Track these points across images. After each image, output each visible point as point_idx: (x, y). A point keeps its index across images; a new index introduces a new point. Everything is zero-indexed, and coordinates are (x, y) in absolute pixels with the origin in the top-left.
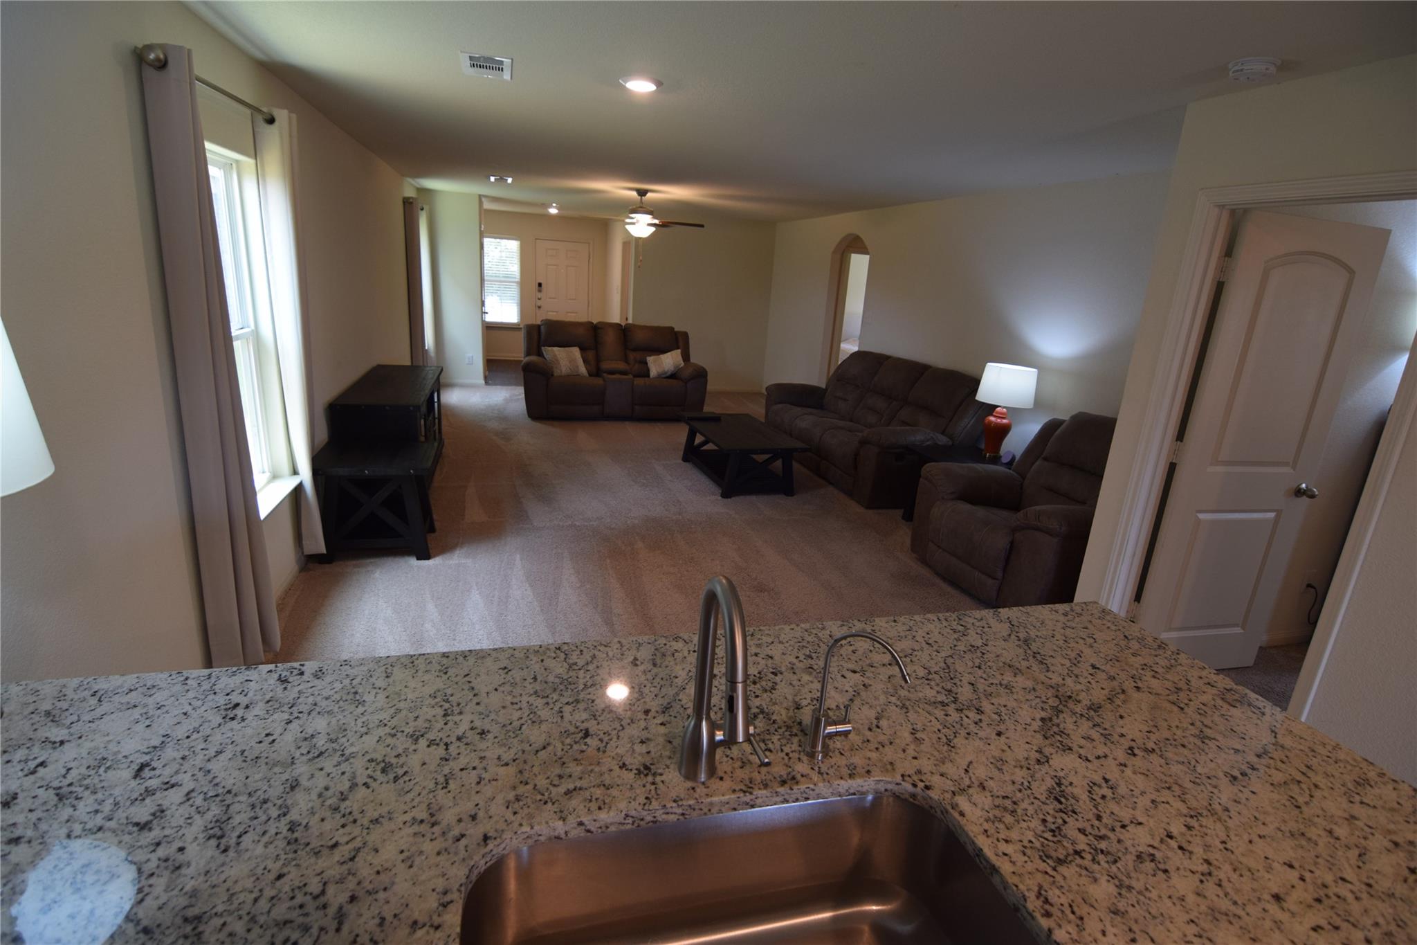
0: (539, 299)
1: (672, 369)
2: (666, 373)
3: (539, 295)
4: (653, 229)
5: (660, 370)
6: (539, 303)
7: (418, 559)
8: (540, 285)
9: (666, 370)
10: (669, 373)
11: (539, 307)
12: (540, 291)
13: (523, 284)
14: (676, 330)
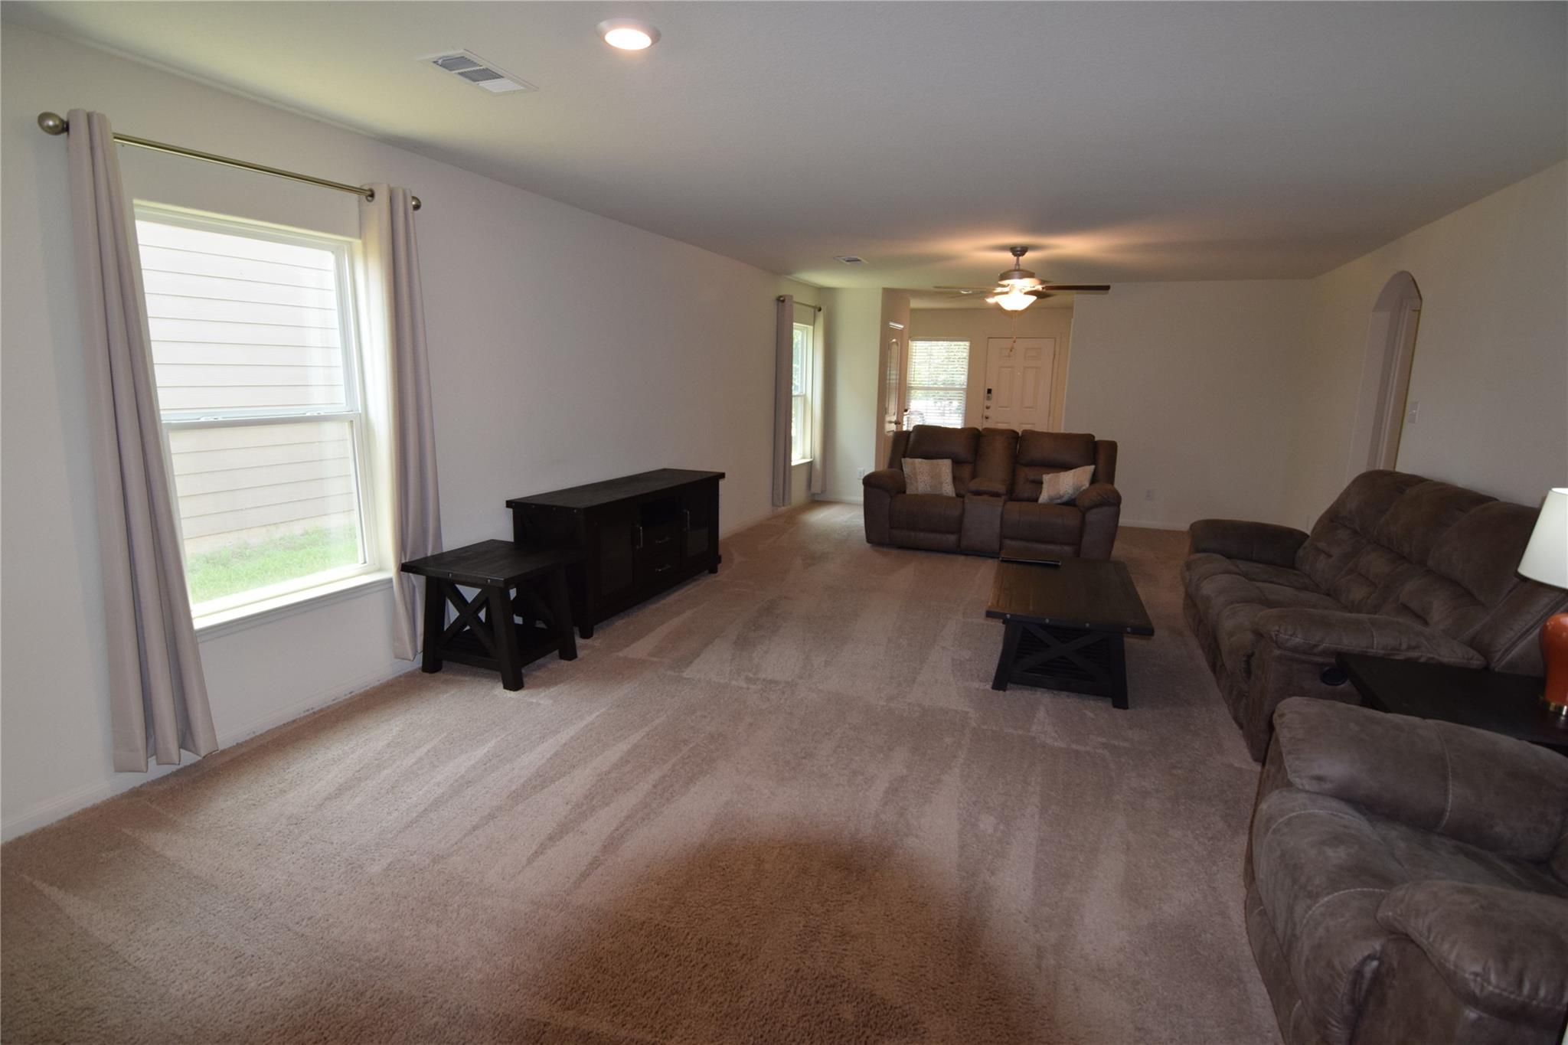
0: (988, 408)
1: (1070, 491)
2: (1061, 497)
3: (988, 403)
4: (1033, 298)
5: (1053, 493)
6: (987, 413)
7: (506, 687)
8: (989, 391)
9: (1061, 492)
10: (1065, 499)
11: (987, 418)
12: (989, 399)
13: (970, 390)
14: (1096, 439)
